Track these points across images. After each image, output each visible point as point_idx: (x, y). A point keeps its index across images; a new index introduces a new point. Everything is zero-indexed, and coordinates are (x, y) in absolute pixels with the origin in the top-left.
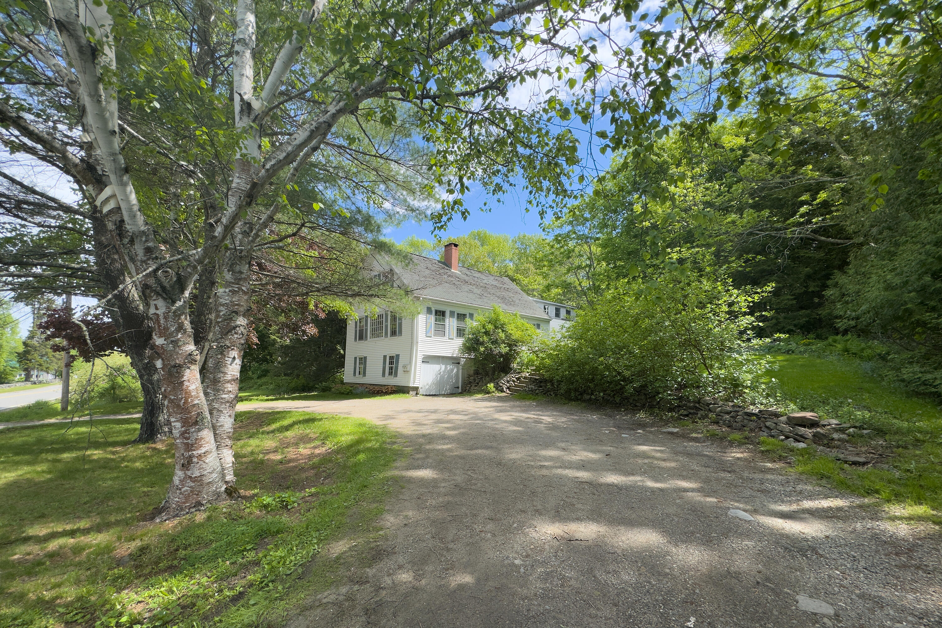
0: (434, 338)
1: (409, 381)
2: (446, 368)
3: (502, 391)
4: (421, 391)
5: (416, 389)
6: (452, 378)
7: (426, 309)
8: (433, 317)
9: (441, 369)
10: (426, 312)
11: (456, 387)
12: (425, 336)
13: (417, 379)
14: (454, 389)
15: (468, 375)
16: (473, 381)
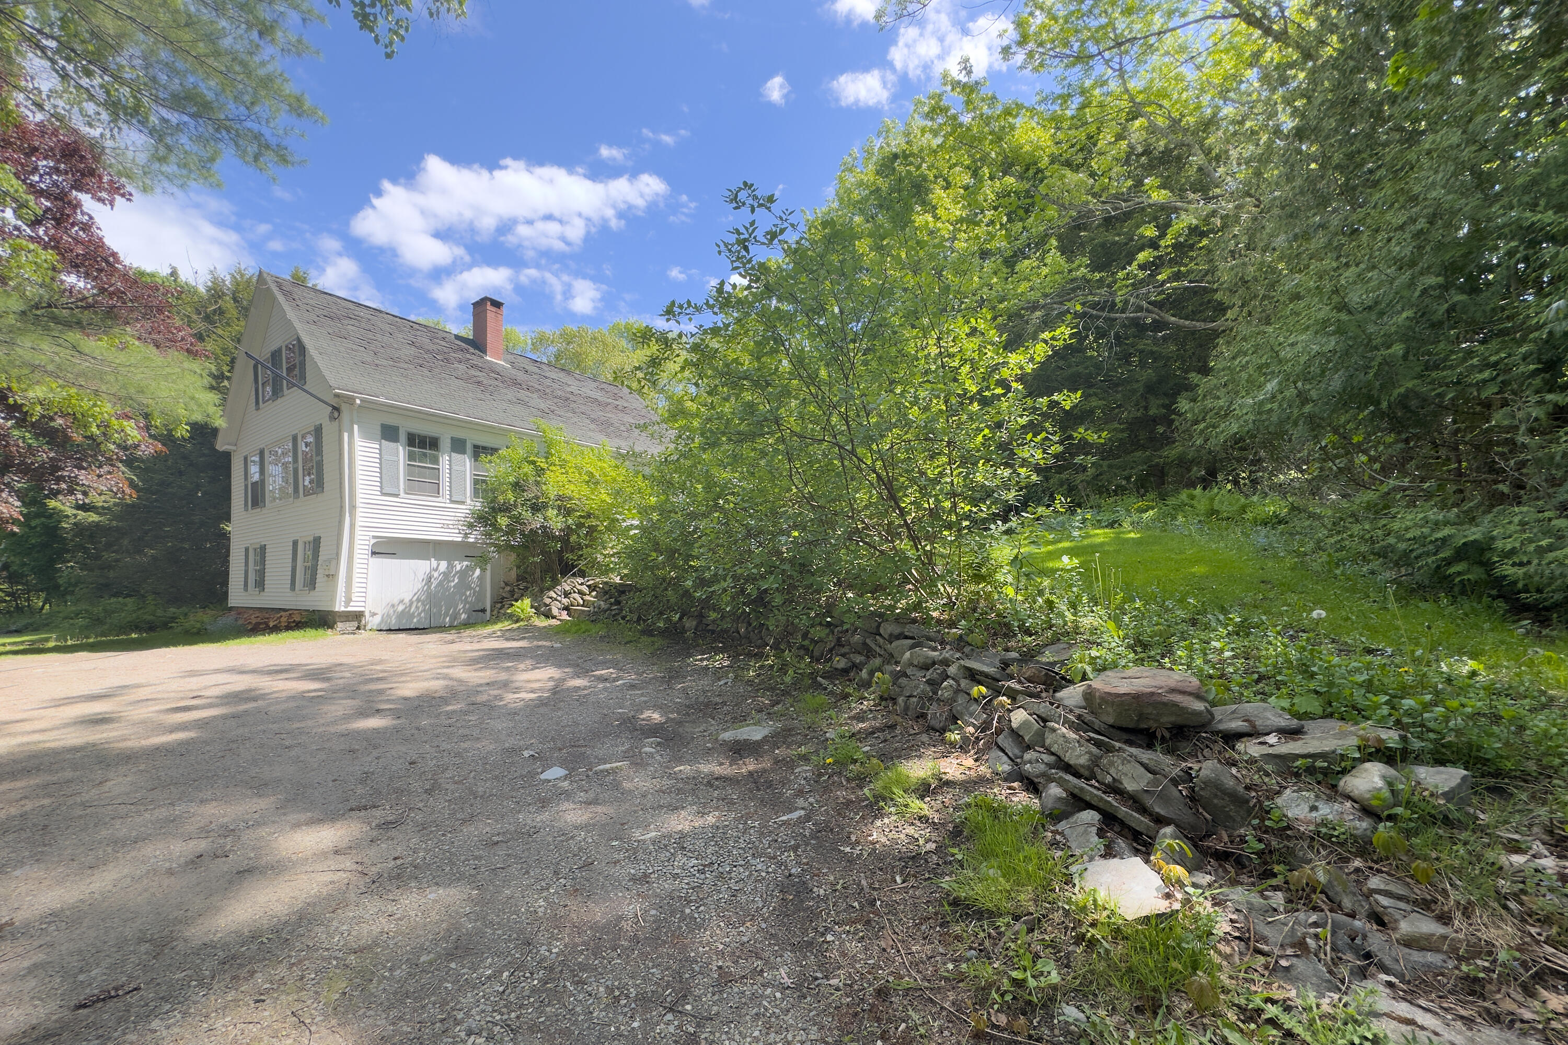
0: (404, 498)
1: (333, 599)
2: (450, 566)
3: (548, 615)
6: (471, 589)
7: (379, 428)
8: (401, 448)
9: (436, 570)
10: (379, 437)
11: (477, 609)
12: (379, 493)
13: (357, 594)
14: (474, 613)
15: (505, 582)
16: (508, 596)
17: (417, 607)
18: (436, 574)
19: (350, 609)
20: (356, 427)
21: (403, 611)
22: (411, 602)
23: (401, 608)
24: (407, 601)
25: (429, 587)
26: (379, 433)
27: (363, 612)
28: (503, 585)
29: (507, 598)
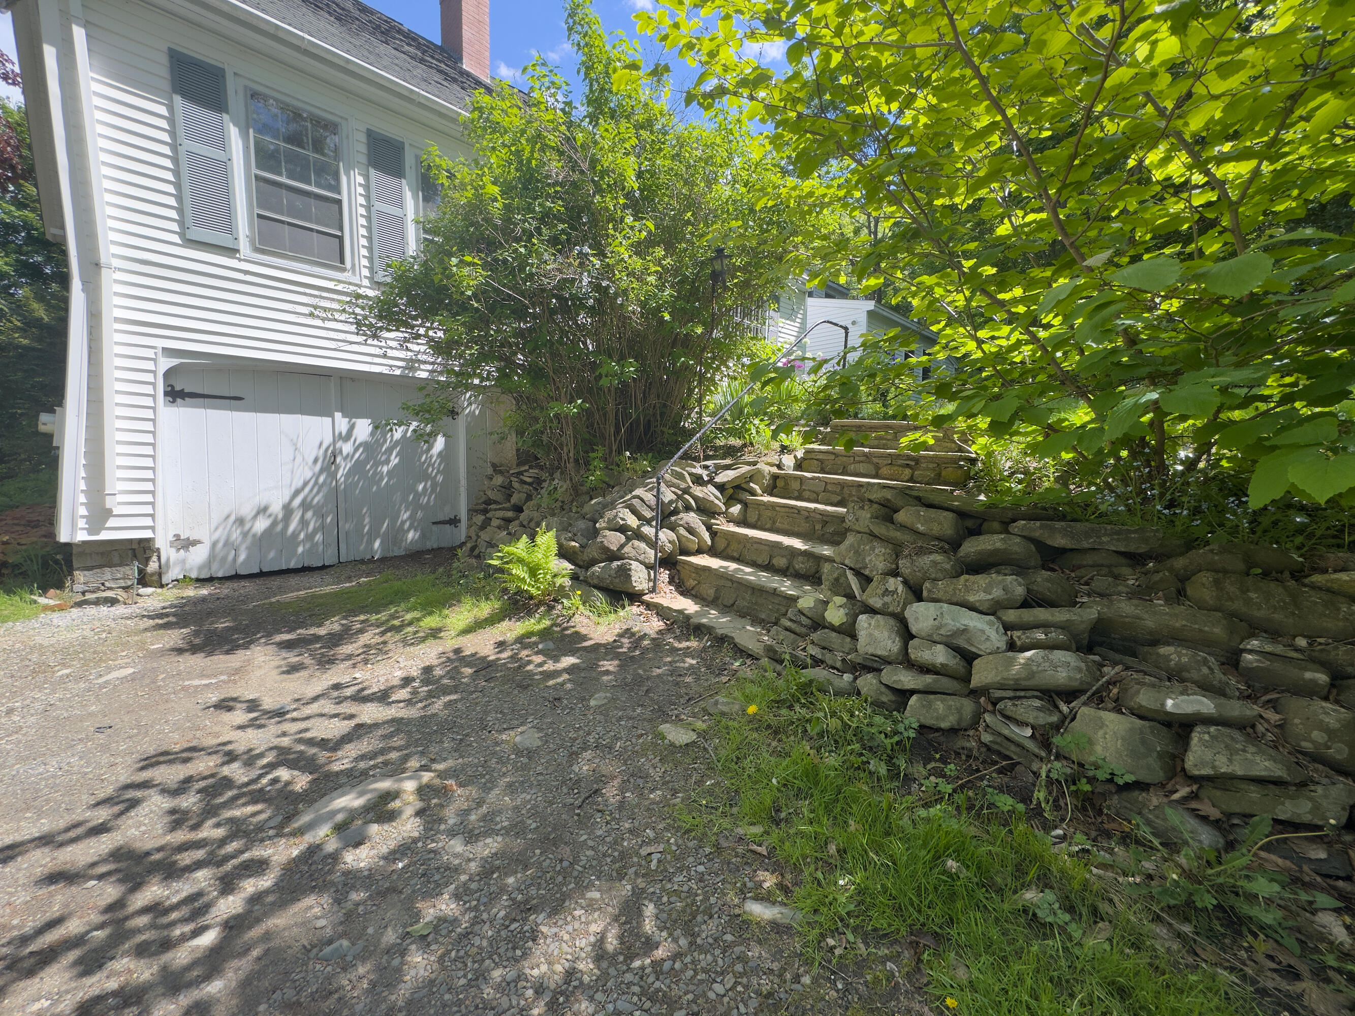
0: (252, 262)
2: (379, 428)
3: (620, 591)
4: (180, 563)
5: (134, 550)
6: (425, 477)
7: (164, 60)
8: (234, 132)
9: (348, 437)
10: (166, 85)
11: (441, 517)
12: (176, 239)
13: (120, 498)
14: (435, 528)
15: (494, 466)
16: (498, 497)
17: (303, 522)
18: (347, 448)
19: (105, 536)
20: (79, 34)
21: (268, 532)
22: (288, 509)
23: (261, 525)
24: (276, 508)
25: (333, 475)
26: (165, 72)
27: (148, 540)
28: (490, 471)
29: (495, 502)
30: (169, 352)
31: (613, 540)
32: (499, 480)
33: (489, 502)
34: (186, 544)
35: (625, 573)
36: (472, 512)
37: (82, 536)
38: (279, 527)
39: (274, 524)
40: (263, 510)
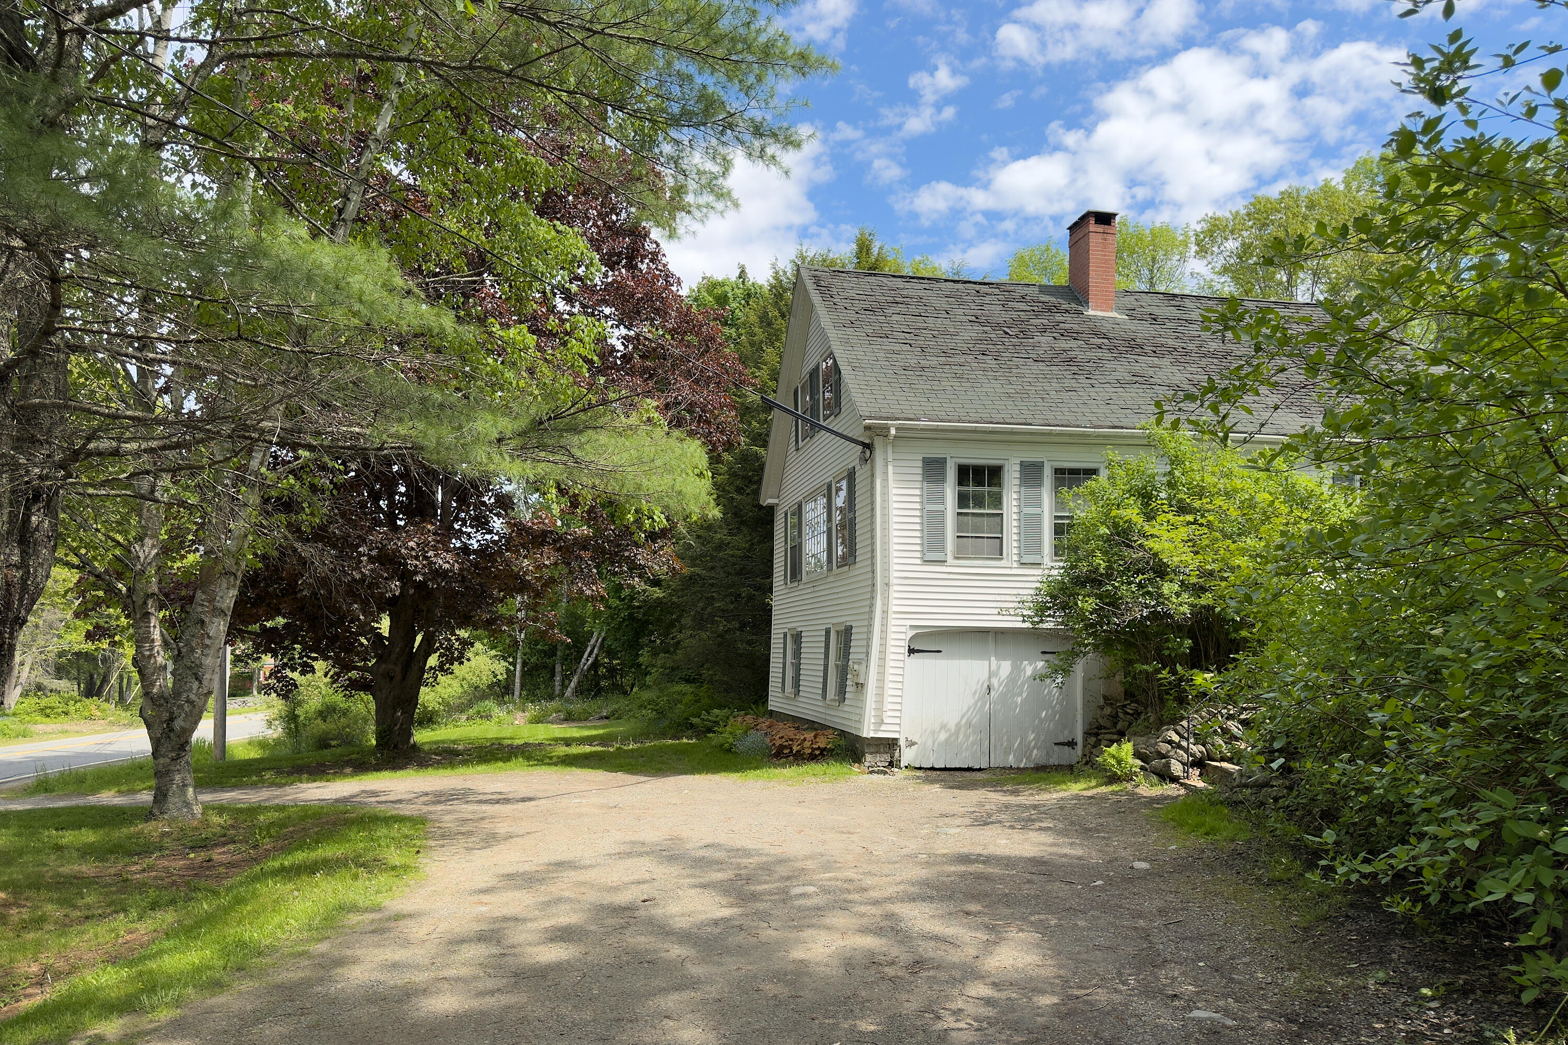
0: (954, 566)
1: (861, 718)
2: (1016, 668)
3: (1166, 776)
4: (907, 756)
5: (890, 745)
7: (921, 465)
8: (949, 490)
9: (996, 675)
10: (921, 478)
11: (1061, 740)
12: (919, 561)
13: (889, 713)
14: (1056, 748)
15: (1105, 697)
16: (1108, 724)
17: (968, 736)
18: (995, 683)
19: (880, 734)
21: (947, 740)
22: (958, 727)
25: (987, 702)
26: (921, 472)
27: (896, 739)
28: (1102, 702)
29: (1105, 728)
30: (913, 627)
31: (1164, 748)
32: (1108, 710)
33: (1100, 727)
34: (911, 744)
35: (1168, 765)
36: (1087, 734)
37: (872, 735)
38: (953, 739)
39: (950, 737)
40: (943, 727)
